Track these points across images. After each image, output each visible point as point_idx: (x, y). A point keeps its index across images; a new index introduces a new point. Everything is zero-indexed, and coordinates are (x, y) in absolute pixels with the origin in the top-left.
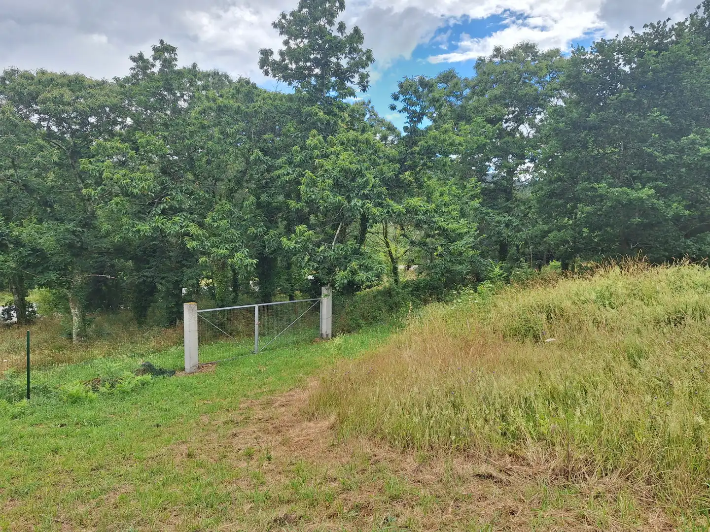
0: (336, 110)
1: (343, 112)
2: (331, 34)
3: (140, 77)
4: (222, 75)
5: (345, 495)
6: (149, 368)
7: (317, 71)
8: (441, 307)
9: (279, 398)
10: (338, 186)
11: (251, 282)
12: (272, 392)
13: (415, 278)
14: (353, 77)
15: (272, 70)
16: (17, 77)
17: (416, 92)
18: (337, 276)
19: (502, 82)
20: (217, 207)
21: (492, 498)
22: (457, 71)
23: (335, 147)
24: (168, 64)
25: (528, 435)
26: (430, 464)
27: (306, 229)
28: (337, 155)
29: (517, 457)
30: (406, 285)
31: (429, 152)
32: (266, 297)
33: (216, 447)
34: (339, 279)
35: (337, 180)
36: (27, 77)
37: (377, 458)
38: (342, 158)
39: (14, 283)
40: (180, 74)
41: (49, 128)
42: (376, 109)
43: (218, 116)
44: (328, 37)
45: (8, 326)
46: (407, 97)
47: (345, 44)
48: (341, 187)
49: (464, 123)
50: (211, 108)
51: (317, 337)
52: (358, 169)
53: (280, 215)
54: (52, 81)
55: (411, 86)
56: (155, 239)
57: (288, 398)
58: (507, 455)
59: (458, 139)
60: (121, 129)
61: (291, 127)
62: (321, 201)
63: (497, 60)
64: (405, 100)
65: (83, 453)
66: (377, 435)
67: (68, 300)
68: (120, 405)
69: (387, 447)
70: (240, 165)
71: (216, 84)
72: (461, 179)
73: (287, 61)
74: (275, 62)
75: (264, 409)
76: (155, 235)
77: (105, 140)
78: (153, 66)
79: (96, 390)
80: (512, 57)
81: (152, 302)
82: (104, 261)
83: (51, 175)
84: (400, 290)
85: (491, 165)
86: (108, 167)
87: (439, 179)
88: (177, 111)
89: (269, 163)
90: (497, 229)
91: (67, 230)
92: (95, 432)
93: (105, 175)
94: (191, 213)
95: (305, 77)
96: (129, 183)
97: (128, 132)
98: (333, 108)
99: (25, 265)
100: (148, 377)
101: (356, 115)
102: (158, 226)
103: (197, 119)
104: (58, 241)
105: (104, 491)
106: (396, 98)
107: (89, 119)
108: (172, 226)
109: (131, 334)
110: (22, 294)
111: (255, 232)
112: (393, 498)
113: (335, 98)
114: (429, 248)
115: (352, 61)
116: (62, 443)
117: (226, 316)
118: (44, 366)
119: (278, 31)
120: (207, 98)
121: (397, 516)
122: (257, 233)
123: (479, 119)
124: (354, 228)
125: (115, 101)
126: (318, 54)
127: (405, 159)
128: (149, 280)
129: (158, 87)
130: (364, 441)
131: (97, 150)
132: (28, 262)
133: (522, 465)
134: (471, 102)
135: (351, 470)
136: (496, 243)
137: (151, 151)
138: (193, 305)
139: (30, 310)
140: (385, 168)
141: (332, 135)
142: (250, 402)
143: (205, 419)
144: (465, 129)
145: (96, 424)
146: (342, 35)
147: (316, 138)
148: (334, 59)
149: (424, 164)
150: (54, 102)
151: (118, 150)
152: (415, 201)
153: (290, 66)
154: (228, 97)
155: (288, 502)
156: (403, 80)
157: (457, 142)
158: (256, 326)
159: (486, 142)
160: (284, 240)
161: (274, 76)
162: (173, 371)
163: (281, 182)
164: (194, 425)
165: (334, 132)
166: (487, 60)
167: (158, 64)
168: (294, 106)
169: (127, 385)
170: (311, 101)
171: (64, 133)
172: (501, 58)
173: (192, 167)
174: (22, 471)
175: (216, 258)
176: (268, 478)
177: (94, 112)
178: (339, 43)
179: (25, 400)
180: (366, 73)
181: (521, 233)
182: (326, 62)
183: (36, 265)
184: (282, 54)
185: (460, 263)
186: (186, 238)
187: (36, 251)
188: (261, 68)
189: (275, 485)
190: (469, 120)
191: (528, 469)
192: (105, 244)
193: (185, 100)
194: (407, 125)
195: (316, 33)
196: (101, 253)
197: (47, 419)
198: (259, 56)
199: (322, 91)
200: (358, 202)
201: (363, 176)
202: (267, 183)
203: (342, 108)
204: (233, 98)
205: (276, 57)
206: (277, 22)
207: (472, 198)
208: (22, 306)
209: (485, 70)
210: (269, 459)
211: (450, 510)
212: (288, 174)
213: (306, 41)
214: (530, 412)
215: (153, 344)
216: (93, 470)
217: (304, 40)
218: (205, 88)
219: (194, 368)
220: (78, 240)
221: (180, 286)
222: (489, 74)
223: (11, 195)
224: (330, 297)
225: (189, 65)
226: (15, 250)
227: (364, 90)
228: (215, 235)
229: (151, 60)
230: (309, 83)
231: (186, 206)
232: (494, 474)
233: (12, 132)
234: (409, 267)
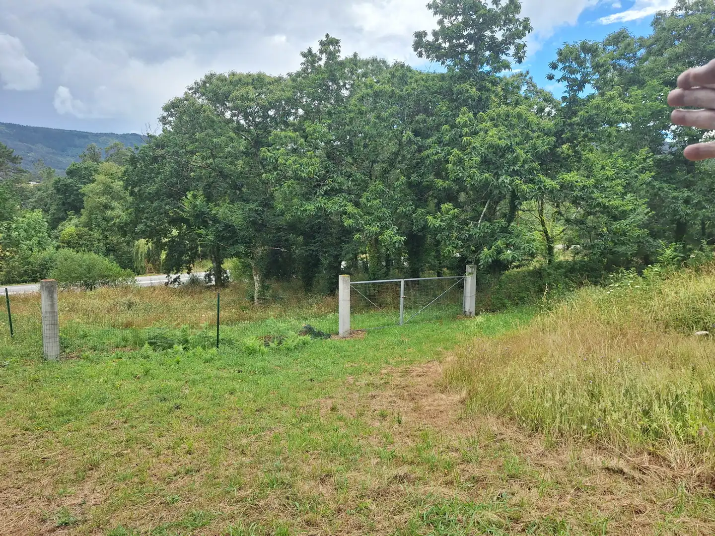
0: (489, 85)
1: (496, 86)
2: (486, 7)
3: (309, 71)
4: (380, 61)
5: (463, 466)
6: (309, 330)
7: (471, 47)
8: (597, 291)
9: (417, 368)
10: (485, 163)
11: (402, 258)
12: (411, 362)
13: (570, 259)
14: (508, 49)
15: (425, 51)
16: (214, 81)
17: (577, 58)
18: (481, 255)
19: (685, 38)
20: (372, 187)
21: (619, 494)
22: (630, 30)
23: (484, 124)
24: (332, 56)
25: (673, 435)
26: (557, 450)
27: (452, 207)
28: (486, 132)
29: (657, 456)
30: (560, 265)
31: (590, 122)
32: (414, 273)
33: (356, 405)
34: (483, 257)
35: (485, 157)
36: (222, 79)
37: (502, 437)
38: (490, 134)
39: (214, 253)
40: (342, 64)
41: (238, 122)
42: (534, 80)
43: (375, 102)
44: (482, 12)
45: (209, 287)
46: (567, 64)
47: (500, 16)
48: (489, 164)
49: (635, 87)
50: (368, 95)
51: (459, 314)
52: (507, 144)
53: (431, 193)
54: (240, 81)
55: (571, 53)
56: (320, 217)
57: (426, 369)
58: (645, 453)
59: (626, 106)
60: (294, 119)
61: (443, 107)
62: (468, 179)
63: (680, 13)
64: (564, 68)
65: (251, 396)
66: (507, 414)
67: (251, 268)
68: (284, 359)
69: (515, 428)
70: (393, 147)
71: (374, 70)
72: (632, 150)
73: (440, 41)
74: (428, 43)
75: (402, 376)
76: (320, 214)
77: (282, 130)
78: (320, 59)
79: (267, 345)
80: (700, 8)
81: (317, 273)
82: (280, 236)
83: (240, 163)
84: (552, 272)
85: (669, 133)
86: (282, 154)
87: (604, 151)
88: (339, 99)
89: (420, 143)
90: (672, 206)
91: (251, 209)
92: (263, 380)
93: (280, 160)
94: (350, 194)
95: (459, 53)
96: (299, 168)
97: (300, 122)
98: (484, 83)
99: (220, 239)
100: (308, 338)
101: (510, 89)
102: (321, 206)
103: (356, 106)
104: (244, 218)
105: (263, 429)
106: (554, 66)
107: (269, 112)
108: (332, 206)
109: (299, 300)
110: (219, 262)
111: (404, 210)
112: (512, 477)
113: (488, 73)
114: (587, 227)
115: (508, 33)
116: (237, 386)
117: (377, 289)
118: (231, 322)
119: (432, 11)
120: (366, 85)
121: (513, 494)
122: (405, 212)
123: (655, 82)
124: (503, 207)
125: (289, 94)
126: (471, 29)
127: (563, 131)
128: (314, 253)
129: (324, 78)
130: (492, 419)
131: (273, 140)
132: (223, 236)
133: (661, 466)
134: (646, 63)
135: (474, 443)
136: (673, 221)
137: (317, 138)
138: (347, 277)
139: (225, 275)
140: (539, 142)
141: (483, 112)
142: (390, 368)
143: (351, 379)
144: (636, 95)
145: (265, 373)
146: (497, 7)
147: (466, 115)
148: (488, 33)
149: (585, 136)
150: (242, 100)
151: (290, 138)
152: (571, 177)
153: (443, 45)
154: (384, 82)
155: (412, 463)
156: (562, 47)
157: (624, 109)
158: (402, 300)
159: (662, 108)
160: (430, 218)
161: (428, 57)
162: (328, 335)
163: (430, 161)
164: (341, 383)
165: (485, 108)
166: (668, 14)
167: (324, 57)
168: (445, 84)
169: (290, 343)
170: (463, 78)
171: (249, 126)
172: (686, 10)
173: (351, 151)
174: (206, 405)
175: (368, 235)
176: (397, 439)
177: (271, 106)
178: (493, 15)
179: (214, 348)
180: (522, 43)
181: (704, 210)
182: (480, 37)
183: (228, 239)
184: (435, 34)
185: (623, 244)
186: (344, 216)
187: (228, 227)
188: (415, 50)
189: (402, 446)
190: (641, 84)
191: (668, 470)
192: (281, 221)
193: (347, 89)
194: (566, 94)
195: (471, 8)
196: (279, 230)
197: (229, 365)
198: (412, 39)
199: (474, 67)
200: (507, 179)
201: (513, 151)
202: (417, 163)
203: (494, 83)
204: (388, 82)
205: (430, 38)
206: (431, 3)
207: (643, 170)
208: (219, 271)
209: (665, 25)
210: (400, 422)
211: (569, 498)
212: (437, 153)
213: (460, 18)
214: (678, 411)
215: (315, 310)
216: (257, 411)
217: (459, 17)
218: (365, 75)
219: (347, 333)
220: (260, 218)
221: (339, 260)
222: (669, 30)
223: (211, 180)
224: (475, 275)
225: (350, 55)
226: (213, 226)
227: (520, 62)
228: (369, 214)
229: (318, 54)
230: (462, 60)
231: (345, 187)
232: (626, 470)
233: (211, 127)
234: (568, 247)
